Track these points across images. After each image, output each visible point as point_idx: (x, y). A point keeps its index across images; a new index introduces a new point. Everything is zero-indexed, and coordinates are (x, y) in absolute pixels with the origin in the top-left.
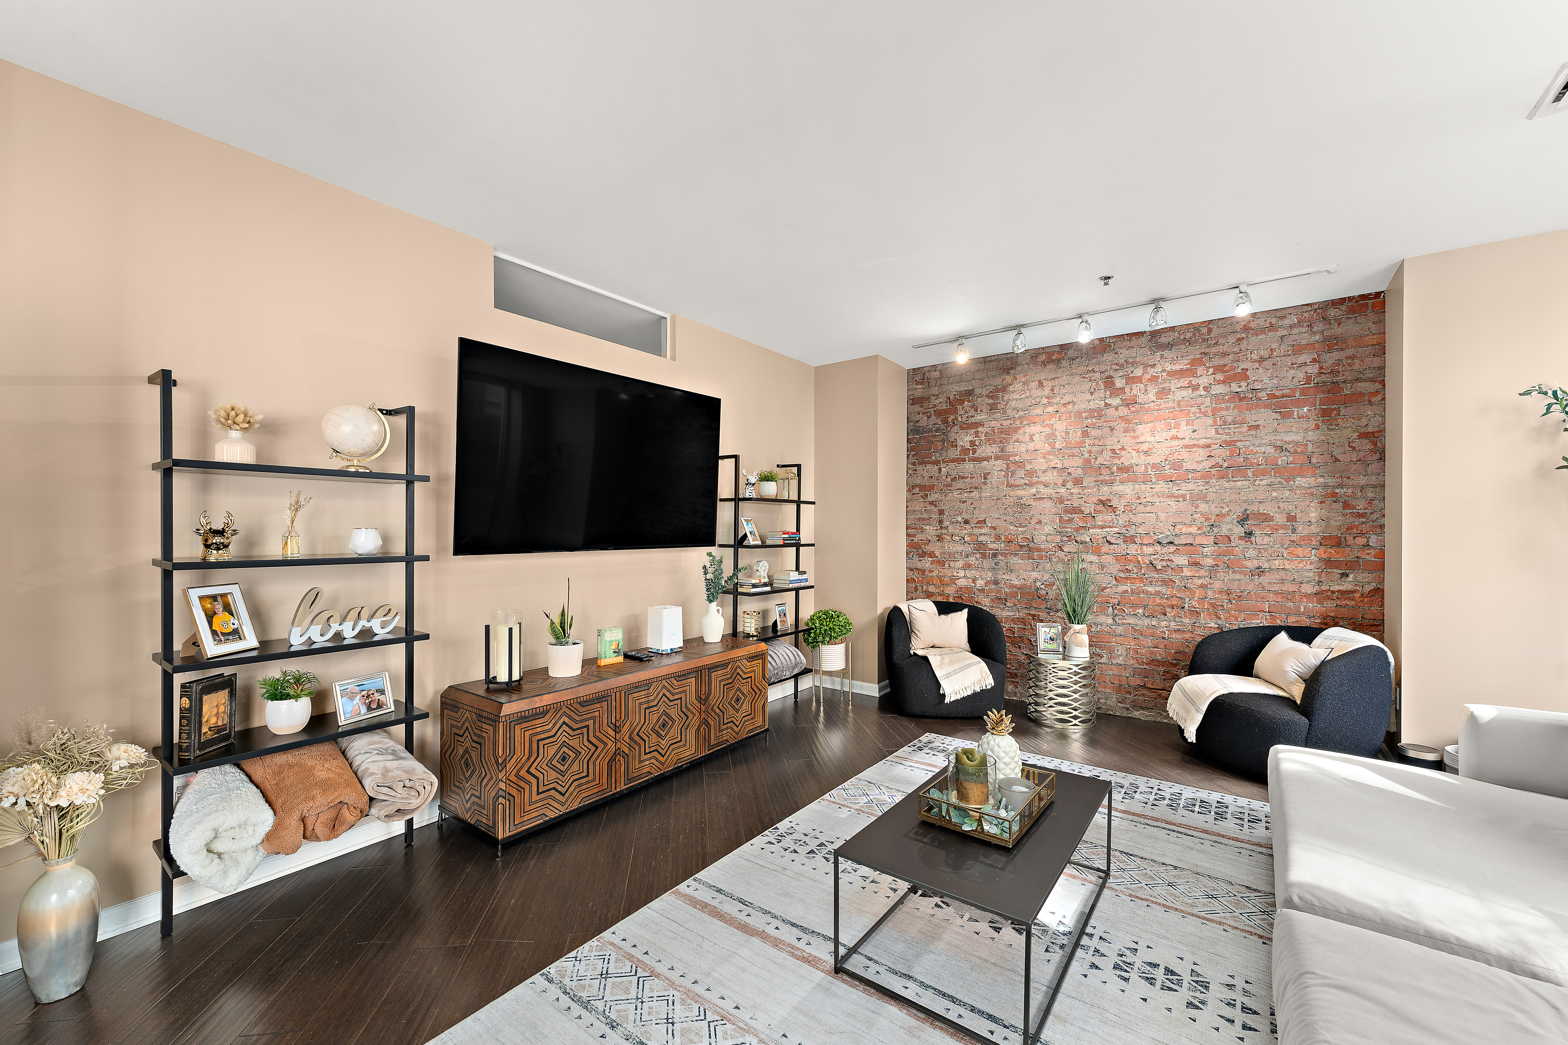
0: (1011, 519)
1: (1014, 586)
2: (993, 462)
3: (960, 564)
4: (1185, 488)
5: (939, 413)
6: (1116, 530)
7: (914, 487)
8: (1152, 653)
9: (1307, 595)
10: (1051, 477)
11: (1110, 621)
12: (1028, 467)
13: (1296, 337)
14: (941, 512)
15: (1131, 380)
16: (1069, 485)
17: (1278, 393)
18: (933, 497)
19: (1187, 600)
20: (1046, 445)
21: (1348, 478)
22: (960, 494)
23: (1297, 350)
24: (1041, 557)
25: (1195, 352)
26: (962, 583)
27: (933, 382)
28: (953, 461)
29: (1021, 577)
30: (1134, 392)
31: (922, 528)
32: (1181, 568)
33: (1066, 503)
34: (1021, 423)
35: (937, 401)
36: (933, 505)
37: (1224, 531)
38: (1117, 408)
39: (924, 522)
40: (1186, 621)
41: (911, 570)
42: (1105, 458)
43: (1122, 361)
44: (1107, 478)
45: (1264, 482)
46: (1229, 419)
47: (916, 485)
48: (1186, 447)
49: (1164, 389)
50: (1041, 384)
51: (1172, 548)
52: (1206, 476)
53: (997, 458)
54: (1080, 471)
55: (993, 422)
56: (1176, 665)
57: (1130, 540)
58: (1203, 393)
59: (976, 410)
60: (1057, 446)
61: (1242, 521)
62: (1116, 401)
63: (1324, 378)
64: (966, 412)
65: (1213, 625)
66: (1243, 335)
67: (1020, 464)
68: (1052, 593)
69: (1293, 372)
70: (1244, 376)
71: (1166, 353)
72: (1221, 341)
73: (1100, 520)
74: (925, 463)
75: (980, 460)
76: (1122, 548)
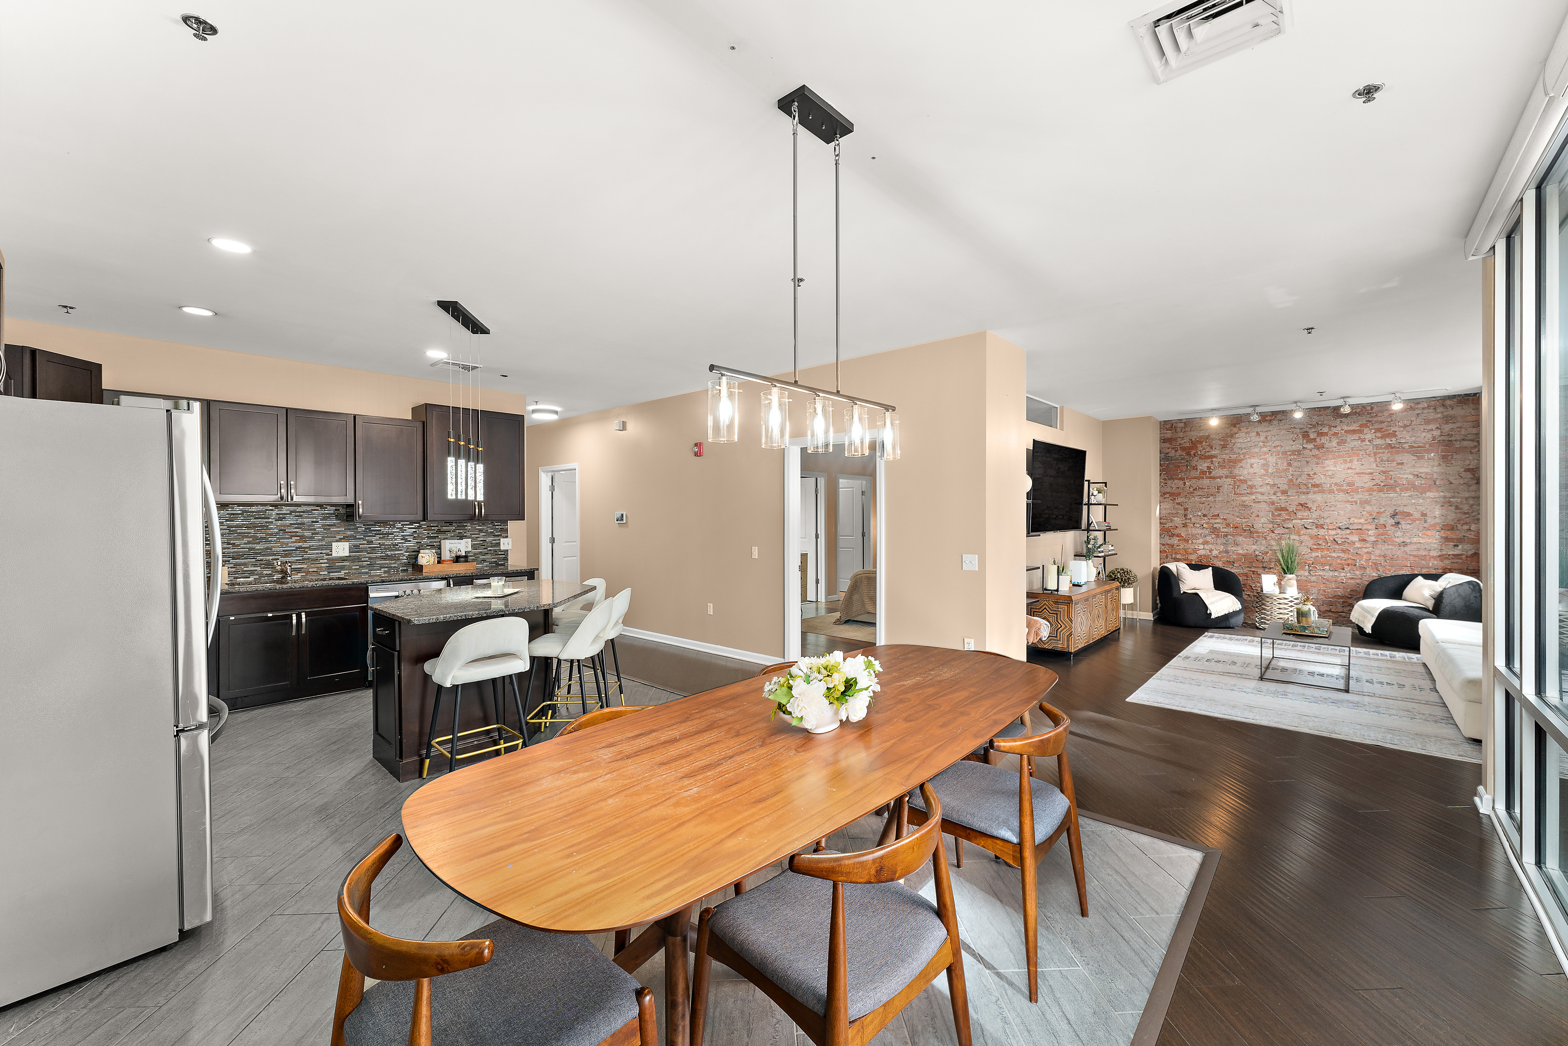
0: (1238, 514)
1: (1240, 554)
2: (1224, 480)
3: (1201, 541)
4: (1357, 497)
5: (1183, 449)
6: (1311, 521)
7: (1165, 494)
8: (1335, 591)
9: (1433, 557)
10: (1266, 489)
11: (1307, 574)
12: (1249, 483)
13: (1426, 415)
14: (1186, 509)
15: (1320, 434)
16: (1279, 494)
17: (1416, 445)
18: (1180, 500)
19: (1358, 561)
20: (1262, 470)
21: (1458, 493)
22: (1200, 498)
23: (1428, 422)
24: (1259, 537)
25: (1363, 420)
26: (1201, 553)
27: (1178, 430)
28: (1195, 478)
29: (1246, 549)
30: (1323, 441)
31: (1171, 519)
32: (1354, 543)
33: (1276, 505)
34: (1244, 456)
35: (1183, 441)
36: (1180, 505)
37: (1382, 521)
38: (1311, 450)
39: (1173, 516)
40: (1358, 573)
41: (1163, 545)
42: (1303, 479)
44: (1305, 490)
45: (1407, 494)
46: (1385, 459)
47: (1167, 493)
48: (1357, 474)
49: (1342, 440)
50: (1258, 434)
51: (1348, 531)
52: (1370, 490)
53: (1227, 477)
54: (1286, 486)
55: (1224, 456)
56: (1351, 598)
57: (1320, 526)
58: (1368, 443)
59: (1211, 448)
60: (1270, 471)
61: (1393, 516)
62: (1310, 446)
63: (1443, 438)
64: (1204, 449)
65: (1375, 574)
67: (1244, 482)
68: (1266, 559)
69: (1424, 434)
70: (1394, 434)
71: (1344, 420)
72: (1379, 414)
73: (1300, 515)
74: (1174, 479)
75: (1214, 478)
76: (1314, 531)
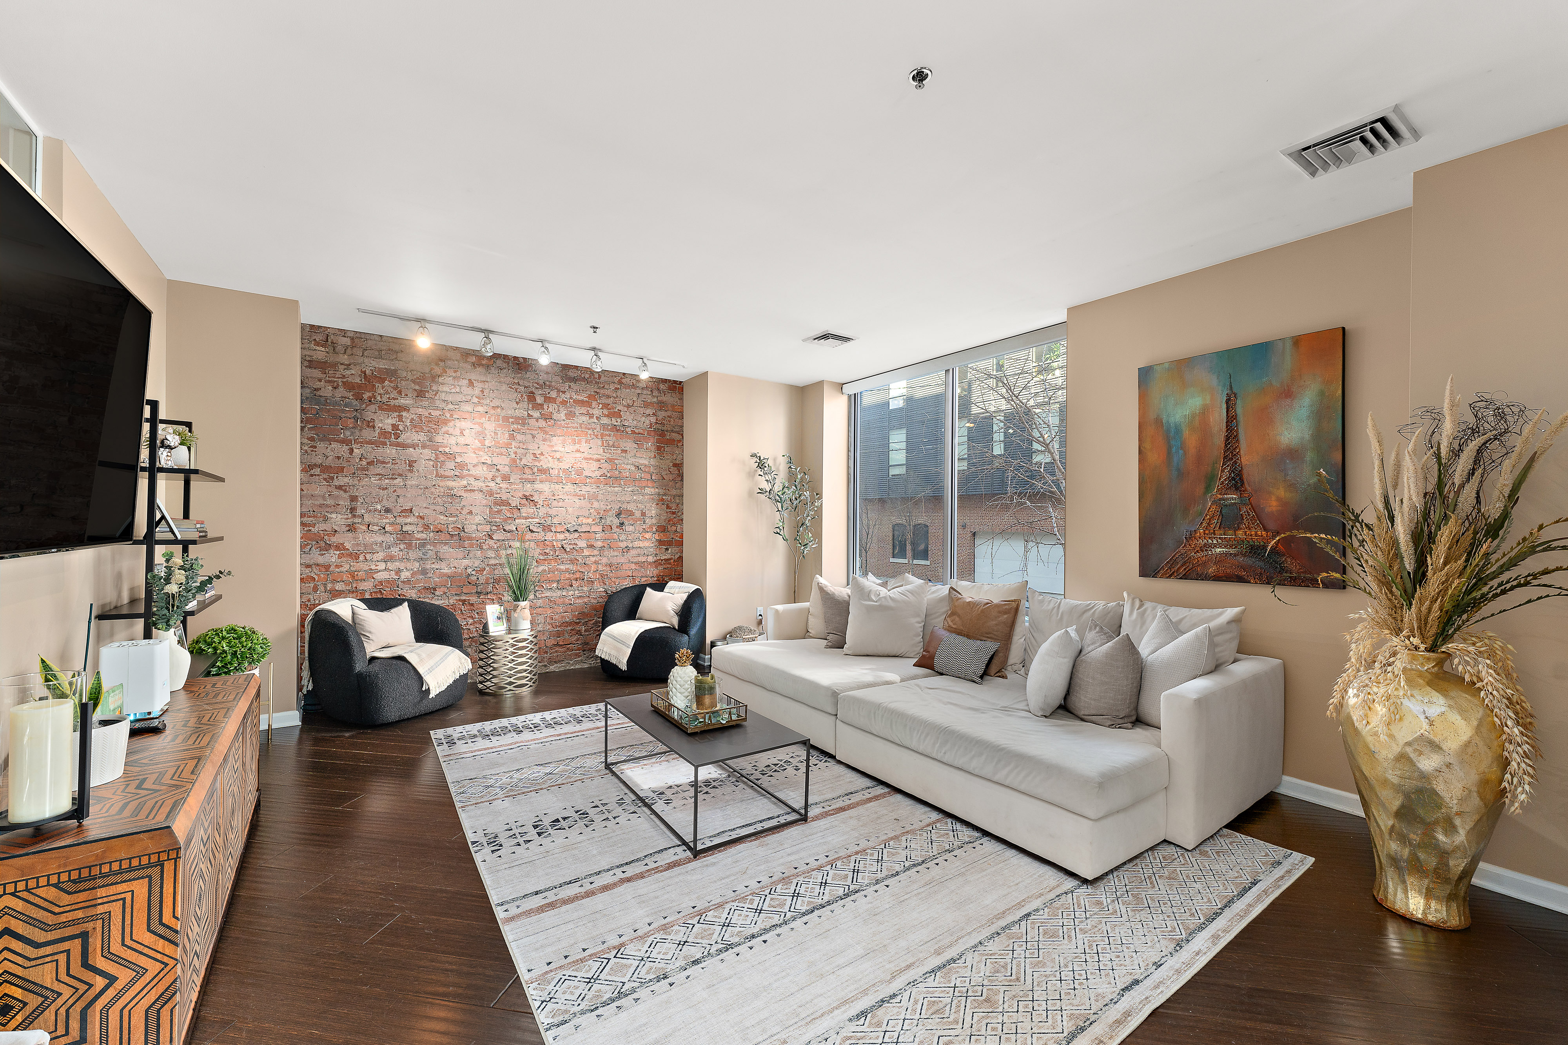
0: (442, 509)
1: (445, 575)
2: (419, 450)
3: (381, 555)
4: (585, 489)
5: (349, 386)
6: (537, 520)
8: (563, 617)
9: (650, 563)
10: (481, 471)
12: (458, 460)
14: (354, 499)
15: (548, 399)
16: (498, 480)
17: (637, 431)
18: (342, 480)
19: (586, 573)
20: (477, 441)
21: (668, 490)
22: (380, 479)
23: (646, 405)
24: (472, 546)
25: (591, 390)
26: (381, 576)
27: (339, 348)
28: (370, 442)
29: (452, 566)
30: (550, 409)
31: (325, 516)
32: (582, 549)
33: (495, 496)
34: (451, 416)
35: (348, 372)
36: (342, 489)
37: (608, 523)
38: (537, 421)
39: (328, 510)
40: (585, 589)
41: (308, 566)
42: (527, 460)
43: (541, 382)
44: (530, 476)
45: (630, 489)
46: (611, 443)
47: (315, 465)
48: (586, 459)
49: (571, 411)
50: (471, 383)
51: (576, 535)
52: (598, 482)
53: (424, 447)
54: (507, 469)
55: (420, 410)
56: (579, 623)
57: (547, 528)
58: (596, 421)
59: (400, 393)
60: (487, 443)
61: (618, 515)
62: (536, 414)
63: (658, 426)
64: (387, 393)
65: (601, 589)
66: (619, 386)
67: (451, 456)
68: (482, 580)
69: (644, 418)
70: (618, 415)
71: (572, 384)
73: (525, 511)
74: (330, 441)
75: (404, 446)
76: (540, 536)
